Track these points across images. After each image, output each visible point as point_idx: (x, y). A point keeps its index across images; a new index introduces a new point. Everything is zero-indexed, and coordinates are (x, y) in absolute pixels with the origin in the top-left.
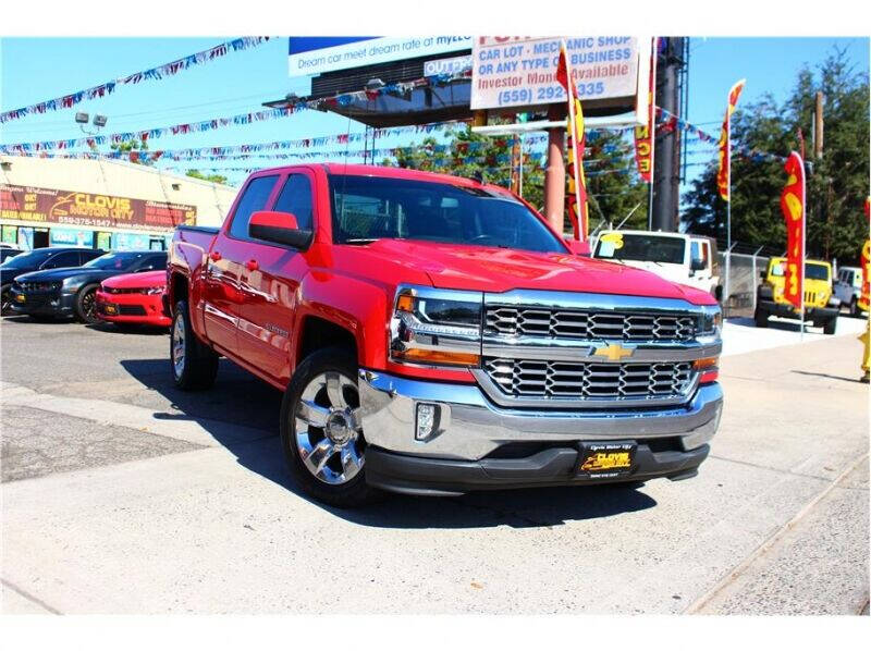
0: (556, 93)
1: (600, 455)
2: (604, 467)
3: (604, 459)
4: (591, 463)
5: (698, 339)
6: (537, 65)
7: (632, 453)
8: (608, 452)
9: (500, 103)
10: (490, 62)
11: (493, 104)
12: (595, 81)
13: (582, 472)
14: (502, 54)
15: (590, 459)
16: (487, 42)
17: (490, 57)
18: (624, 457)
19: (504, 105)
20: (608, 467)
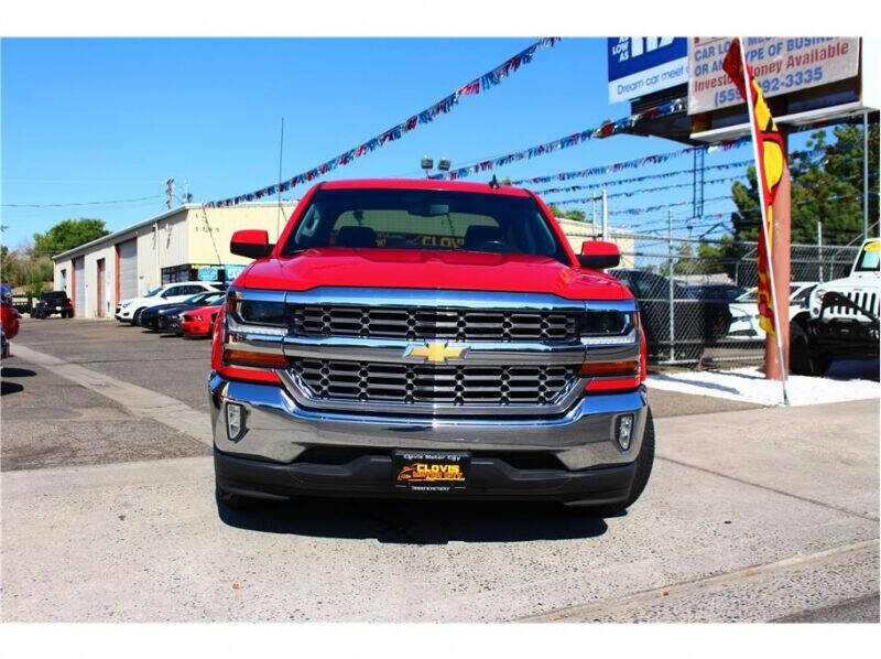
0: (772, 85)
1: (419, 466)
2: (428, 479)
3: (426, 470)
4: (410, 473)
5: (582, 340)
6: (753, 56)
7: (463, 464)
8: (430, 463)
9: (717, 104)
10: (705, 61)
11: (710, 107)
12: (812, 66)
13: (400, 483)
14: (716, 51)
15: (406, 469)
16: (701, 42)
17: (705, 56)
18: (455, 469)
19: (720, 106)
20: (432, 479)
